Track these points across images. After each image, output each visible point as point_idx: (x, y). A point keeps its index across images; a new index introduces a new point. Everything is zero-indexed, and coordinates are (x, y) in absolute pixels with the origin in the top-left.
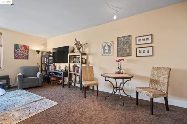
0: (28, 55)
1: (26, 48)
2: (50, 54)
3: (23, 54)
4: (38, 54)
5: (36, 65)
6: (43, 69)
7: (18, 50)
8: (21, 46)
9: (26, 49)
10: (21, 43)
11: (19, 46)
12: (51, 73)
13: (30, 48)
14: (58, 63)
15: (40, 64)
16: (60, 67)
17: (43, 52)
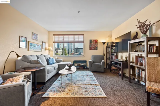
0: (97, 47)
1: (96, 41)
2: (113, 44)
3: (94, 46)
4: (104, 45)
5: (102, 54)
6: (108, 58)
7: (91, 44)
8: (93, 41)
9: (96, 43)
10: (93, 38)
11: (92, 40)
12: (113, 62)
13: (98, 41)
14: (120, 53)
15: (105, 54)
16: (122, 57)
17: (108, 43)
